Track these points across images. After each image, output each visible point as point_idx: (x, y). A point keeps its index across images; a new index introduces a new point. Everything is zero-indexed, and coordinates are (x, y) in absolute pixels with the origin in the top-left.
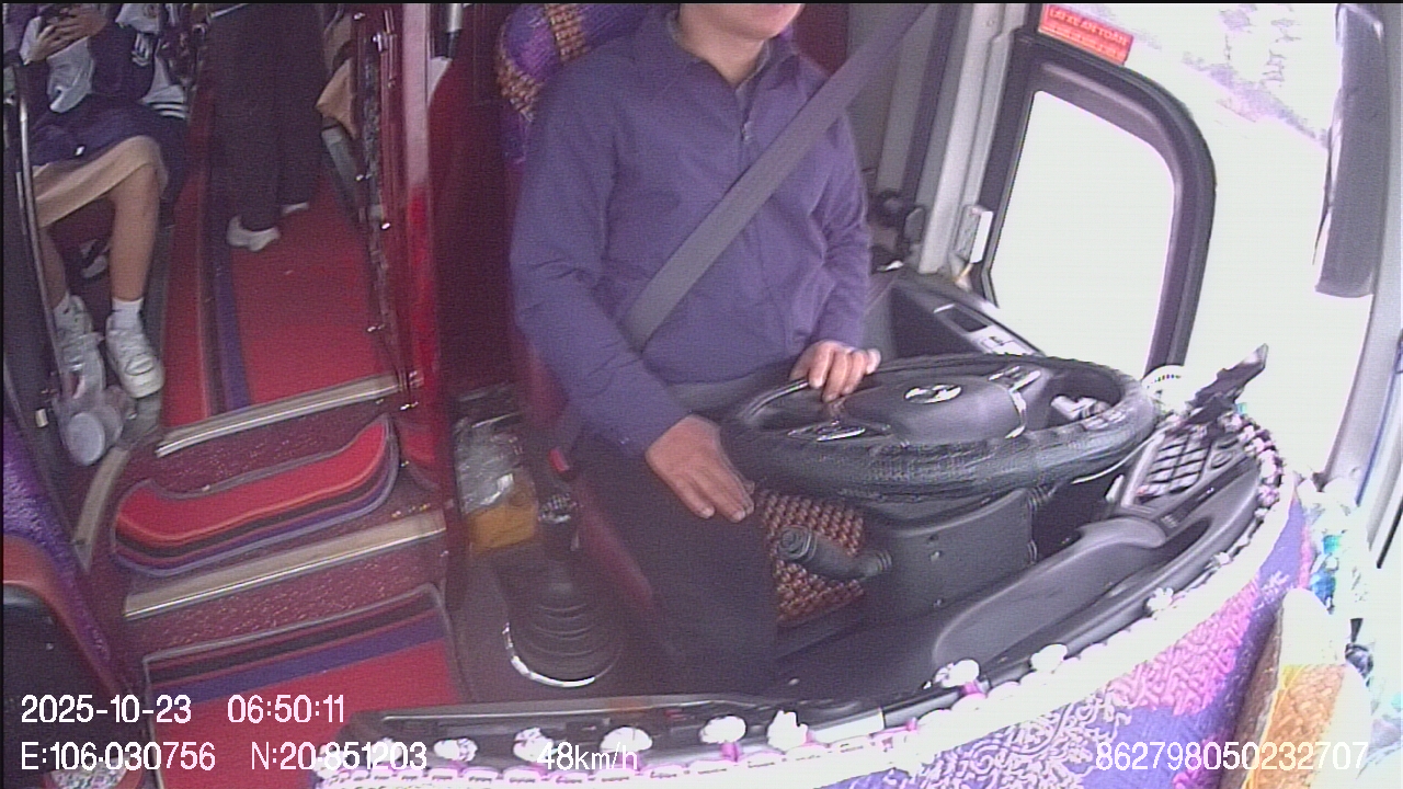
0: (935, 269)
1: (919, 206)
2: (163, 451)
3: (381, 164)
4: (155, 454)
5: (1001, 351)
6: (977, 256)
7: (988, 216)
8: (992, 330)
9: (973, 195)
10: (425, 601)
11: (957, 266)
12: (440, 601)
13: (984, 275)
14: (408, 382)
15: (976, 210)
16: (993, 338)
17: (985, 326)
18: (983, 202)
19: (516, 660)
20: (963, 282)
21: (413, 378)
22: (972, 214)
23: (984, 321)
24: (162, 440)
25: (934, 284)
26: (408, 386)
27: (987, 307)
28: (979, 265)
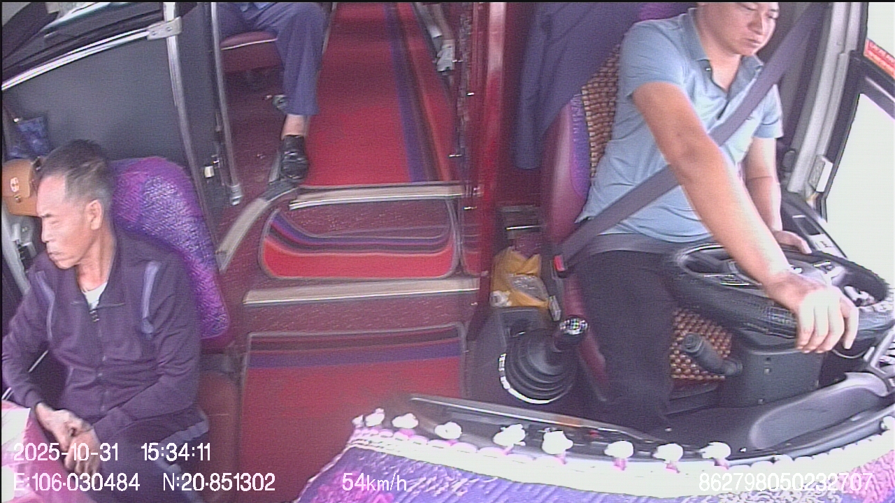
0: (796, 191)
1: (792, 150)
2: (294, 206)
3: (471, 55)
4: (289, 207)
5: (826, 251)
6: (821, 188)
7: (829, 165)
8: (822, 237)
9: (822, 150)
10: (454, 332)
11: (809, 192)
12: (463, 334)
13: (823, 201)
14: (472, 192)
15: (824, 159)
16: (822, 242)
17: (819, 233)
18: (827, 156)
19: (504, 379)
20: (811, 203)
21: (476, 191)
22: (821, 161)
23: (820, 230)
24: (296, 199)
25: (794, 199)
26: (472, 195)
27: (821, 221)
28: (822, 193)
